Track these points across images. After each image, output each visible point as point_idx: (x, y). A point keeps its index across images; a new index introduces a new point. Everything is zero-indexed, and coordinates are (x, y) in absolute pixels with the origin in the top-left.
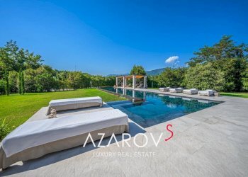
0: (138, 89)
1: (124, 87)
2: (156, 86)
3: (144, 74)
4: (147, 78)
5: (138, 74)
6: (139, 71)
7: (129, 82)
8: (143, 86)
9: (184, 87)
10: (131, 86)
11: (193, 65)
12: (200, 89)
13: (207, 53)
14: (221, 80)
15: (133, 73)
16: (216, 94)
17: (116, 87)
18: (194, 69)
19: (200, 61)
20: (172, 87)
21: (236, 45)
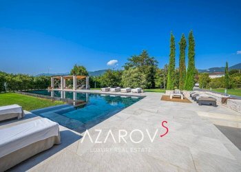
0: (80, 90)
1: (62, 89)
2: (99, 86)
3: (86, 74)
4: (90, 79)
5: (79, 75)
6: (80, 71)
7: (70, 83)
8: (85, 87)
9: (122, 87)
10: (72, 87)
11: (127, 68)
12: (132, 88)
13: (136, 60)
14: (144, 81)
15: (74, 73)
16: (142, 91)
17: (51, 89)
18: (128, 72)
19: (131, 66)
20: (113, 87)
21: (150, 57)
